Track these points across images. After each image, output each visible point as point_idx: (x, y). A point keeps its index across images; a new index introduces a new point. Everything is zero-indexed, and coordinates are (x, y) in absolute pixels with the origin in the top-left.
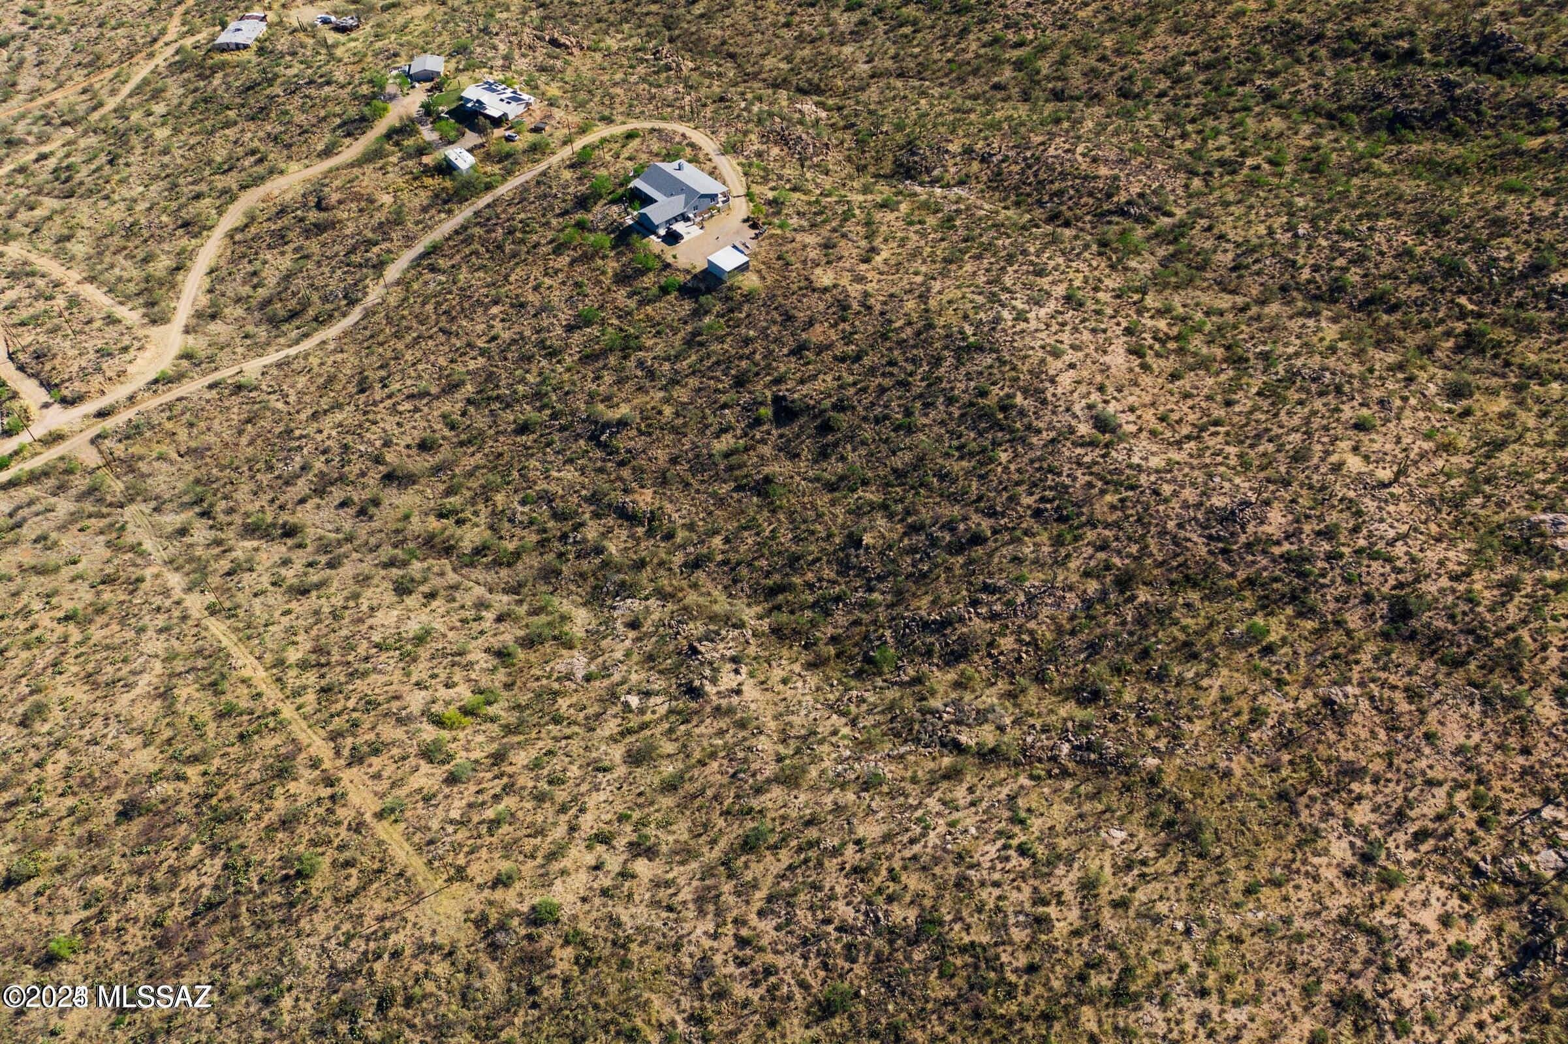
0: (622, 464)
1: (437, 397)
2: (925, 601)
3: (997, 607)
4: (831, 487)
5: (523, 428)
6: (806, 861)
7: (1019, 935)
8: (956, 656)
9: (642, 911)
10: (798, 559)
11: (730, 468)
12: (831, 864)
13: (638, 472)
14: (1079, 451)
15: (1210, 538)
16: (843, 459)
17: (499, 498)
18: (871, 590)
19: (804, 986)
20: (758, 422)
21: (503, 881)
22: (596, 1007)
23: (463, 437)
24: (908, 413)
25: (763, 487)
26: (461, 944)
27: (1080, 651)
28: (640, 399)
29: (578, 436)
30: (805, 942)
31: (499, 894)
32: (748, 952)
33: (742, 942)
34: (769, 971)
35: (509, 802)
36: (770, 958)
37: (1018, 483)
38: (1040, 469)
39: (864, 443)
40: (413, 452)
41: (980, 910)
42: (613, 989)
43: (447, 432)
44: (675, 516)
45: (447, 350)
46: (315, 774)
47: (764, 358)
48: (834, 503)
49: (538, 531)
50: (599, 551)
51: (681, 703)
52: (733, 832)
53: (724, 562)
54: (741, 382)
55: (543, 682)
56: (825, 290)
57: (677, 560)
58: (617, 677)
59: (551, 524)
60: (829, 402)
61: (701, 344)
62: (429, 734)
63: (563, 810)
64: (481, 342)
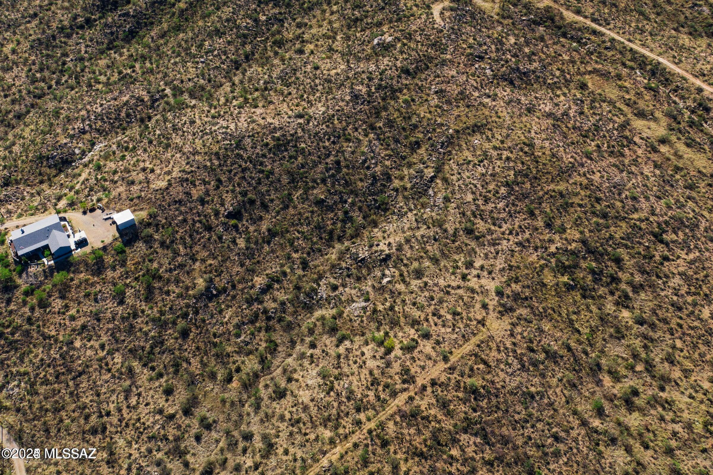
0: (234, 287)
1: (133, 383)
2: (360, 184)
3: (373, 161)
4: (286, 207)
5: (185, 334)
6: (480, 215)
7: (512, 164)
8: (389, 178)
9: (498, 262)
10: (319, 224)
11: (256, 243)
12: (482, 207)
13: (243, 280)
14: (311, 124)
15: (362, 104)
16: (272, 201)
17: (229, 349)
18: (346, 202)
19: (525, 219)
20: (236, 227)
21: (485, 306)
22: (533, 278)
23: (171, 370)
24: (262, 172)
25: (272, 234)
26: (510, 321)
27: (397, 145)
28: (196, 274)
29: (206, 306)
30: (511, 216)
31: (491, 307)
32: (514, 232)
33: (511, 233)
34: (520, 227)
35: (443, 312)
36: (516, 226)
37: (318, 144)
38: (314, 137)
39: (268, 191)
40: (171, 398)
41: (503, 172)
42: (527, 271)
43: (163, 380)
44: (274, 270)
45: (98, 373)
46: (417, 397)
47: (199, 216)
48: (295, 207)
49: (259, 331)
50: (283, 303)
51: (390, 263)
52: (463, 238)
53: (308, 254)
54: (209, 228)
55: (364, 319)
56: (170, 185)
57: (300, 272)
58: (370, 289)
59: (258, 325)
60: (239, 198)
61: (172, 242)
62: (397, 352)
63: (448, 293)
64: (102, 354)
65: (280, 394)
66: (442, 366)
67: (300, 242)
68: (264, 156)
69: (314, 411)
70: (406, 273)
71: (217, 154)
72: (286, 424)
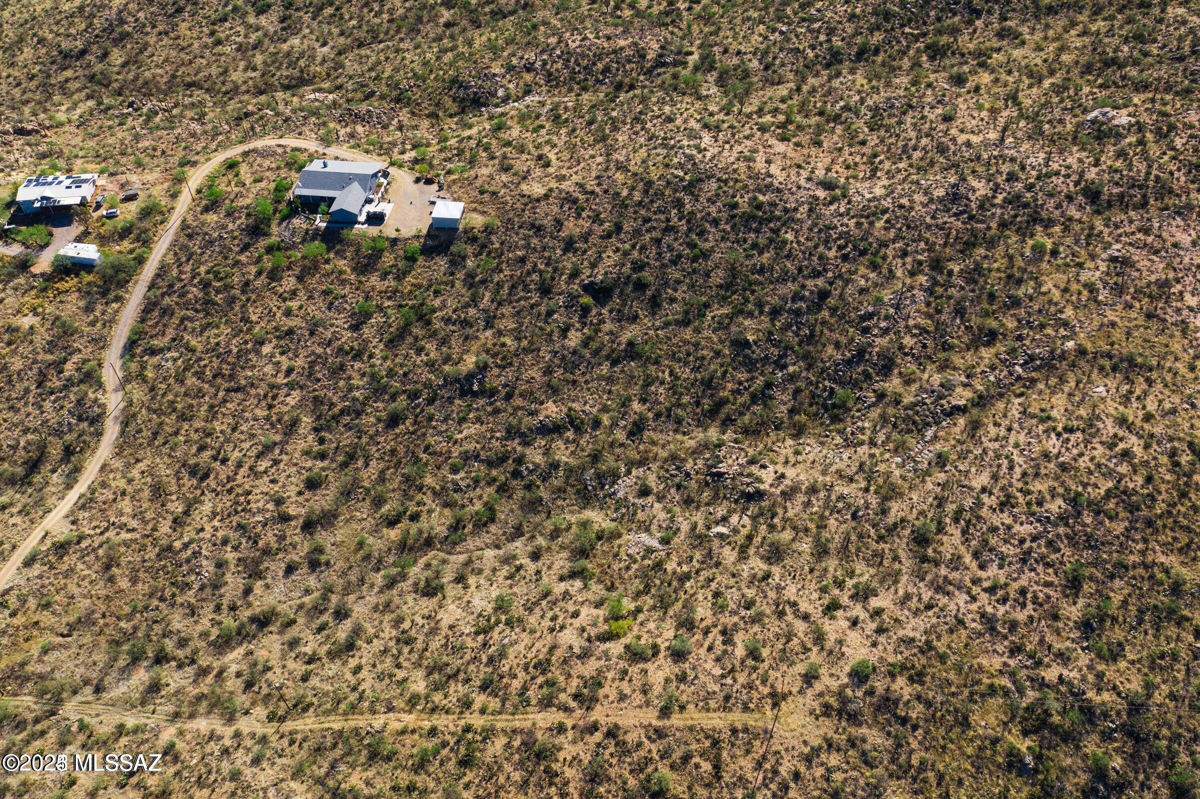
0: (509, 397)
1: (284, 443)
2: (830, 350)
3: (883, 324)
4: (685, 323)
5: (394, 420)
6: (968, 522)
7: (1124, 469)
8: (887, 367)
9: (913, 622)
10: (711, 379)
11: (596, 353)
12: (984, 512)
13: (529, 395)
14: (833, 208)
15: (955, 215)
16: (673, 300)
17: (429, 480)
18: (784, 367)
19: (1048, 584)
20: (586, 310)
21: (810, 678)
22: (953, 694)
23: (340, 459)
24: (692, 246)
25: (632, 351)
26: (830, 734)
27: (954, 319)
28: (475, 346)
29: (450, 400)
30: (1024, 561)
31: (818, 687)
32: (1000, 593)
33: (991, 590)
34: (1023, 592)
35: (739, 638)
36: (1015, 586)
37: (816, 246)
38: (820, 231)
39: (678, 282)
40: (307, 494)
41: (1090, 473)
42: (952, 676)
43: (320, 464)
44: (587, 407)
45: (256, 402)
46: (570, 734)
47: (547, 265)
48: (697, 331)
49: (489, 484)
50: (555, 466)
51: (753, 509)
52: (901, 544)
53: (658, 415)
54: (545, 290)
55: (635, 567)
56: (546, 196)
57: (620, 435)
58: (685, 527)
59: (494, 473)
60: (627, 270)
61: (483, 282)
62: (616, 648)
63: (781, 614)
64: (281, 380)
65: (431, 589)
66: (651, 717)
67: (661, 390)
68: (715, 222)
69: (436, 643)
70: (757, 540)
71: (649, 184)
72: (394, 633)
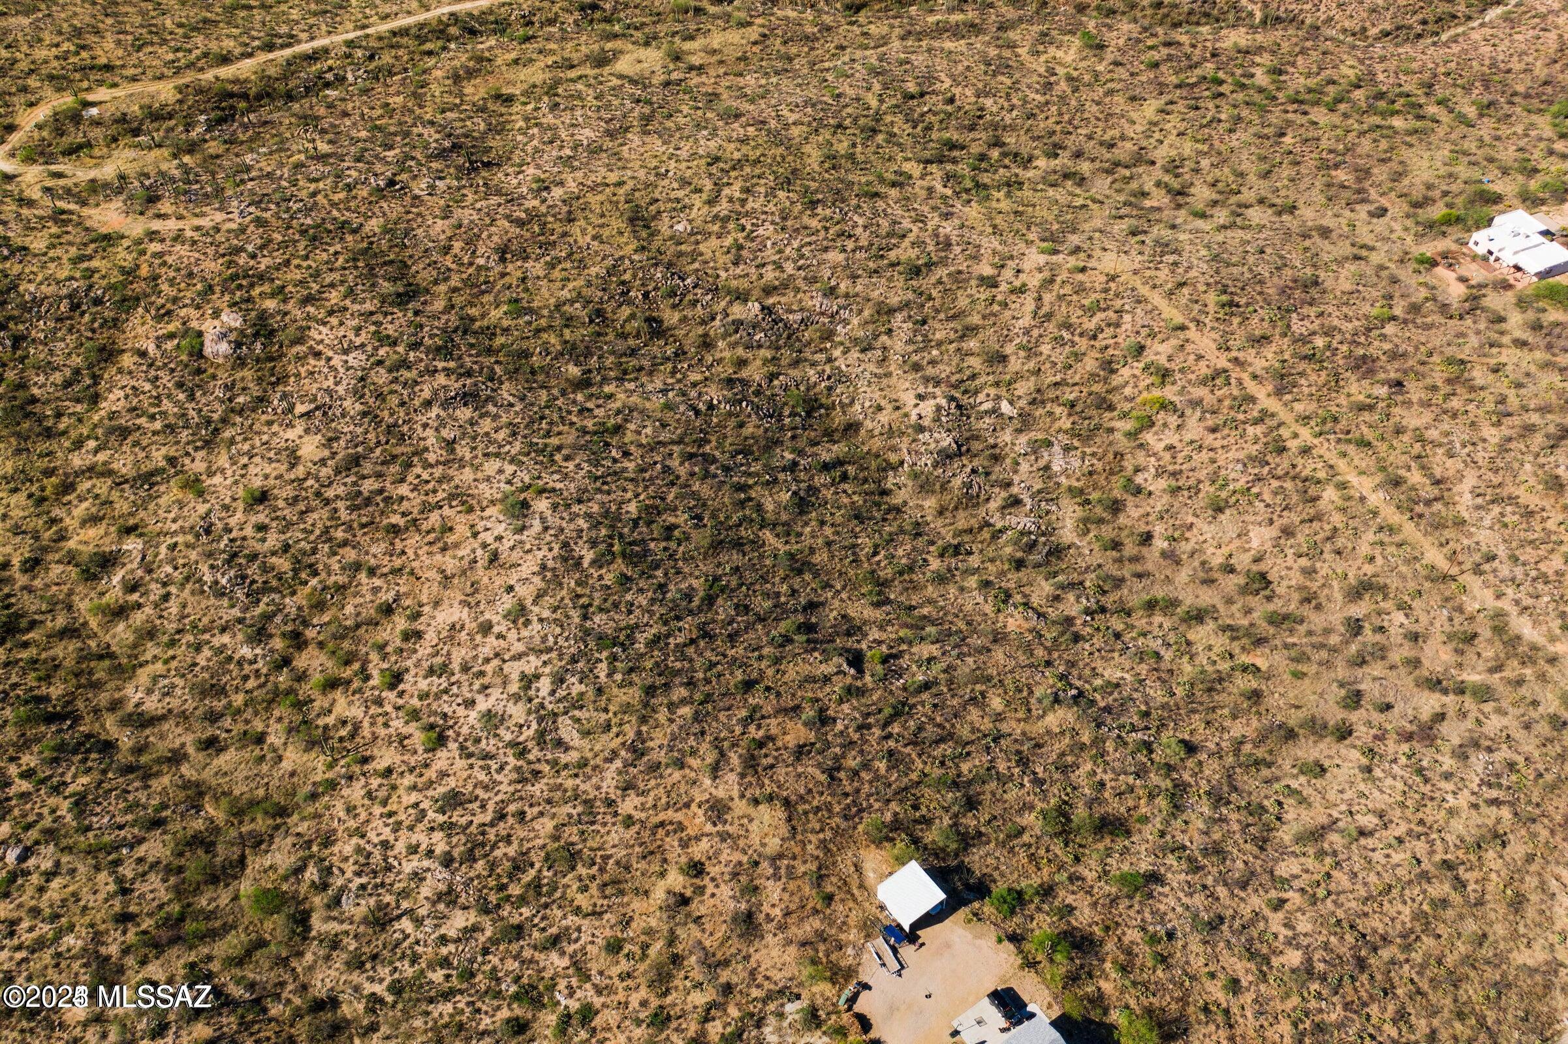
2: (750, 430)
4: (810, 567)
16: (793, 592)
27: (642, 355)
28: (1037, 728)
37: (630, 479)
38: (604, 483)
39: (767, 595)
53: (928, 543)
55: (1088, 451)
58: (1023, 439)
62: (1169, 393)
66: (1192, 333)
67: (900, 552)
70: (993, 378)
